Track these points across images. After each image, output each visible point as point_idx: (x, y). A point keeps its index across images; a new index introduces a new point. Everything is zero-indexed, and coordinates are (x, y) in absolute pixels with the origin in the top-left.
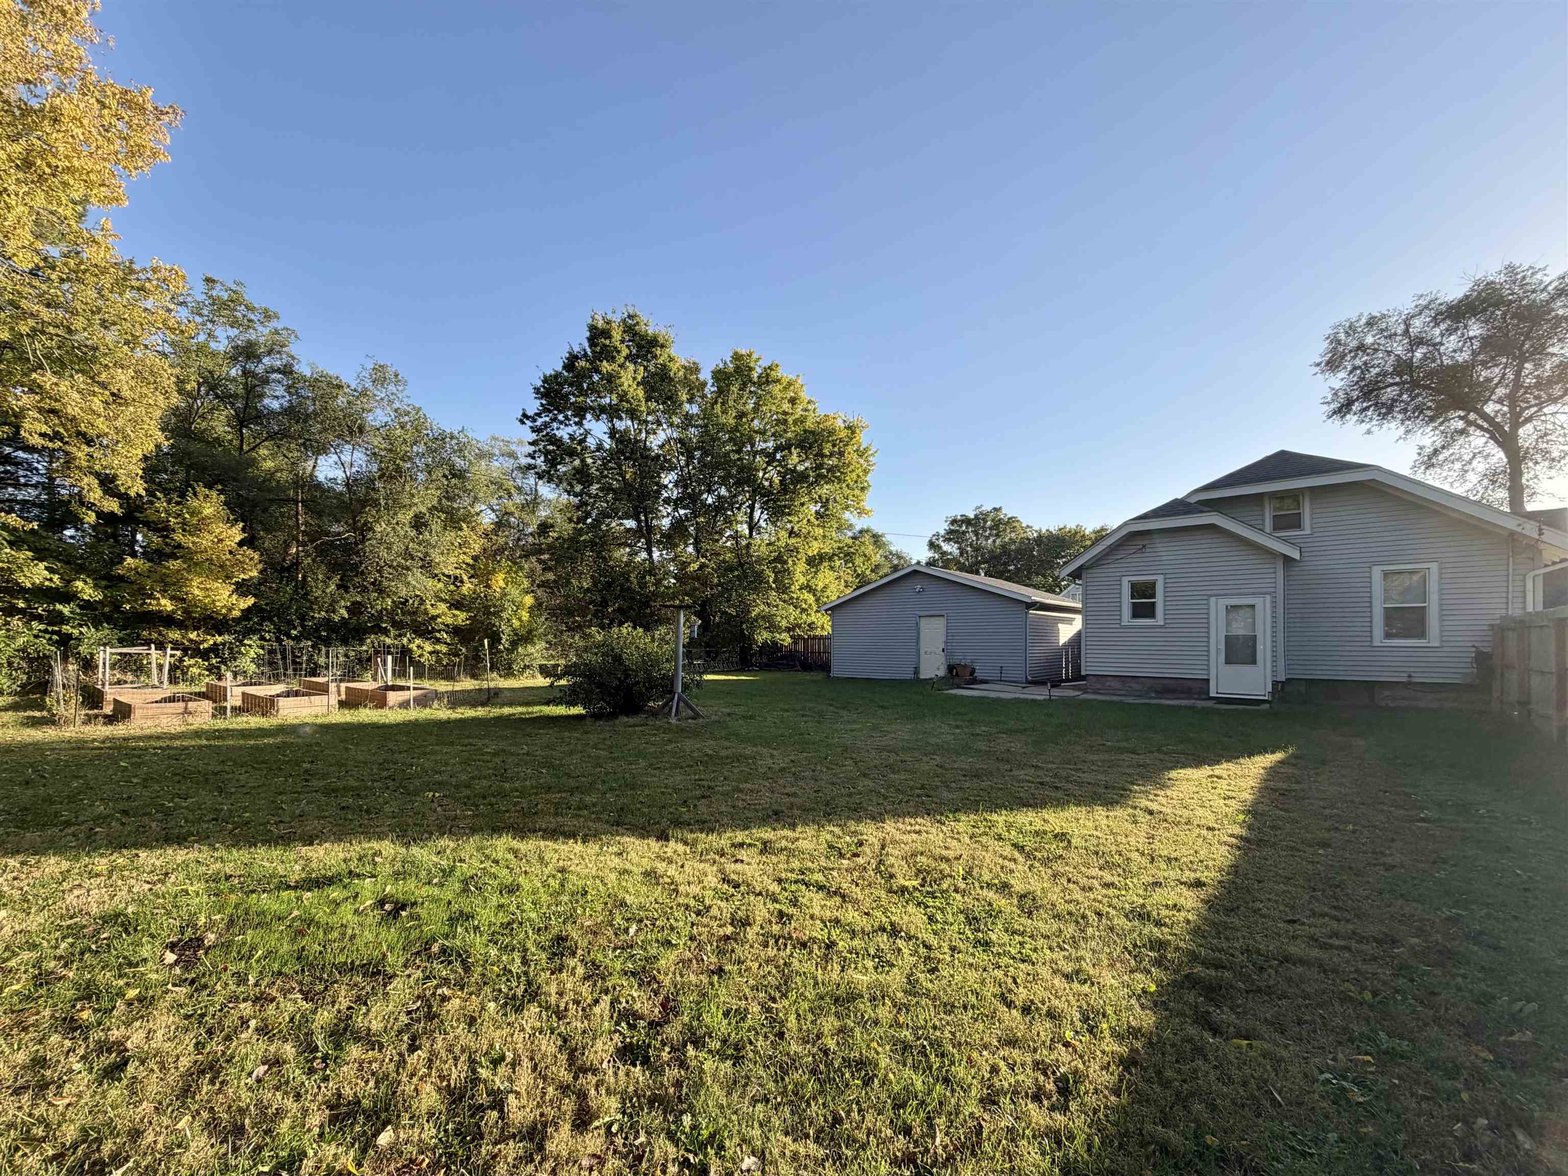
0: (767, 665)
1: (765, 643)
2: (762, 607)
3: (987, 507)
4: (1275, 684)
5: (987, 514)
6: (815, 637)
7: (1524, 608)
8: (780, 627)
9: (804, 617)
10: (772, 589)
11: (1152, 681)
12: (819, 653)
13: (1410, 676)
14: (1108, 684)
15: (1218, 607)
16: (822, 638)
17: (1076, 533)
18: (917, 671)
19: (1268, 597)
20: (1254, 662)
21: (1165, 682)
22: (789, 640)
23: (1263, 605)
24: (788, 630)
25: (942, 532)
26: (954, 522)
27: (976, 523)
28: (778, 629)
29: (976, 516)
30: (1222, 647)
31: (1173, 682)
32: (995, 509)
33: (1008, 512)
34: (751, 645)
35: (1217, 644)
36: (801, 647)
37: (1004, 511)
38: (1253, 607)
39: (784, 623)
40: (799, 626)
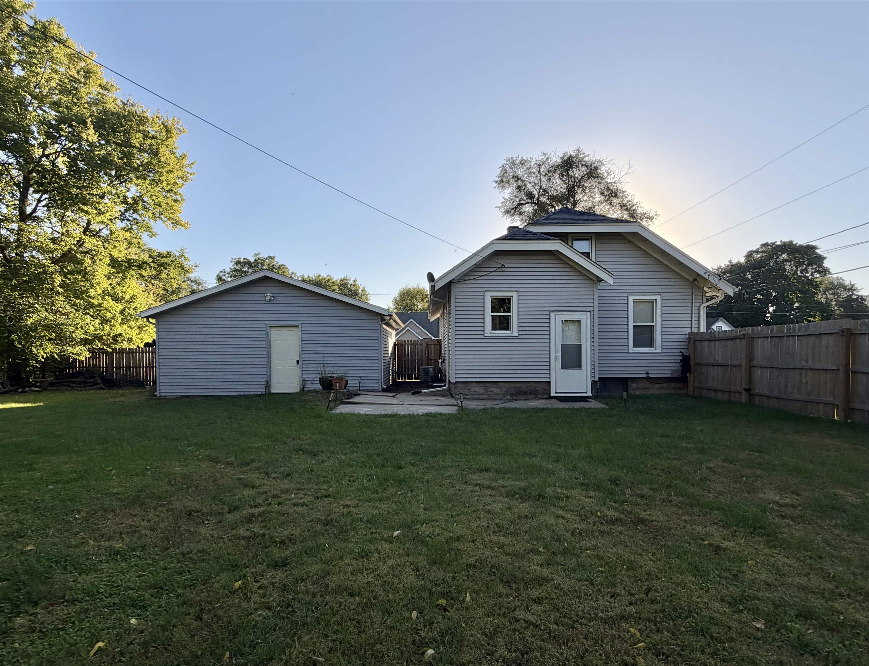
0: (52, 384)
1: (50, 358)
2: (44, 314)
3: (264, 255)
4: (594, 383)
5: (264, 260)
6: (121, 351)
7: (699, 328)
8: (73, 339)
9: (107, 327)
10: (58, 293)
11: (508, 385)
12: (128, 368)
13: (647, 373)
14: (473, 390)
15: (555, 320)
16: (130, 351)
17: (329, 280)
18: (268, 386)
19: (589, 314)
20: (579, 366)
21: (518, 385)
22: (88, 354)
23: (585, 320)
24: (85, 342)
25: (228, 270)
26: (238, 263)
27: (256, 265)
28: (71, 341)
29: (256, 260)
30: (559, 354)
31: (524, 385)
32: (270, 257)
33: (279, 260)
34: (26, 360)
35: (556, 353)
36: (102, 361)
37: (276, 260)
38: (579, 321)
39: (79, 335)
40: (100, 338)
